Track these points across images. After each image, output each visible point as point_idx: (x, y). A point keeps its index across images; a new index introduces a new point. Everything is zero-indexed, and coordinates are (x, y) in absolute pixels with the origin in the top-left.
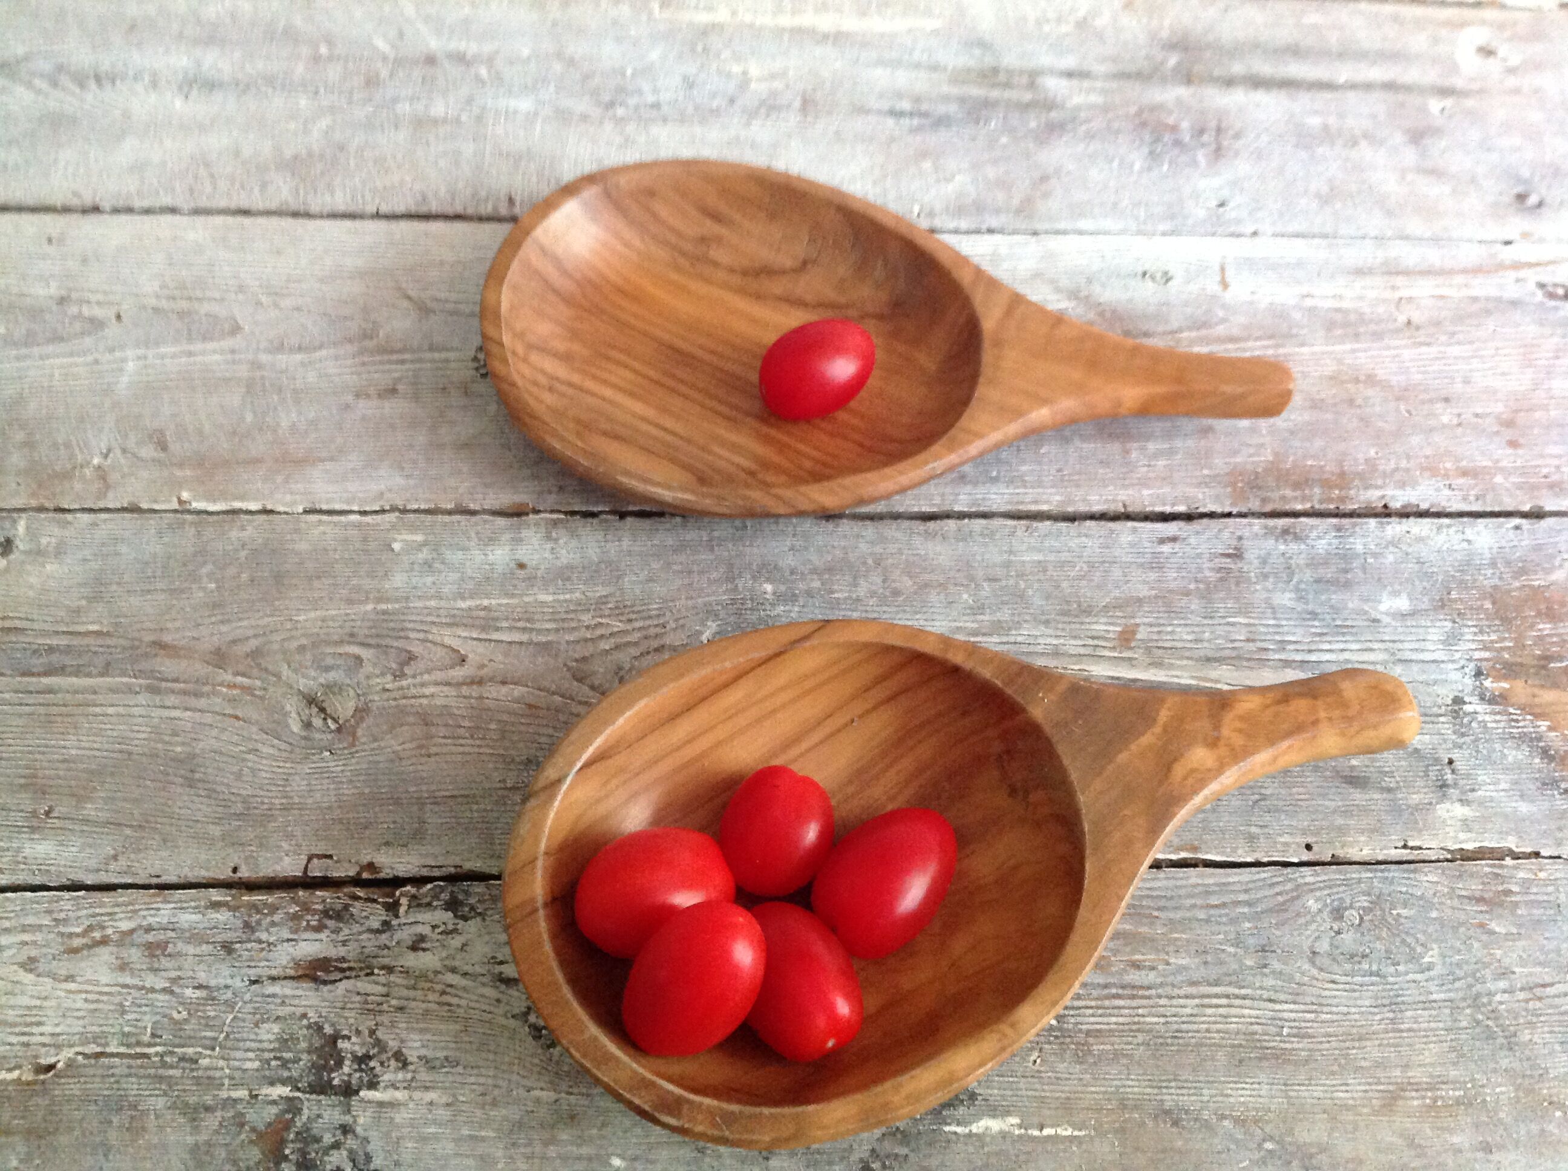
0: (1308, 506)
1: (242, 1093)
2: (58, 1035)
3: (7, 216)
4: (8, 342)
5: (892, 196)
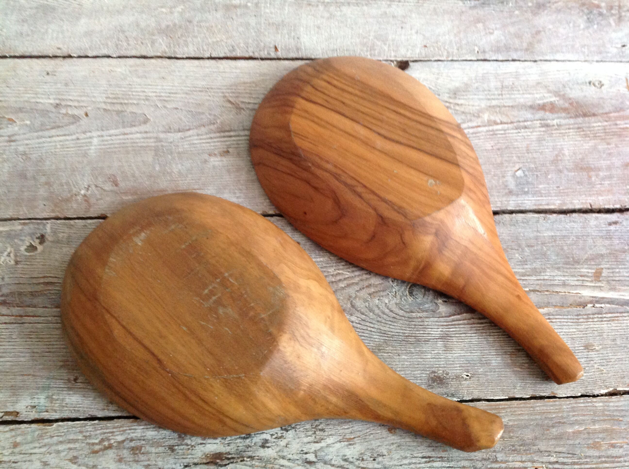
3: (25, 60)
4: (32, 129)
5: (464, 42)
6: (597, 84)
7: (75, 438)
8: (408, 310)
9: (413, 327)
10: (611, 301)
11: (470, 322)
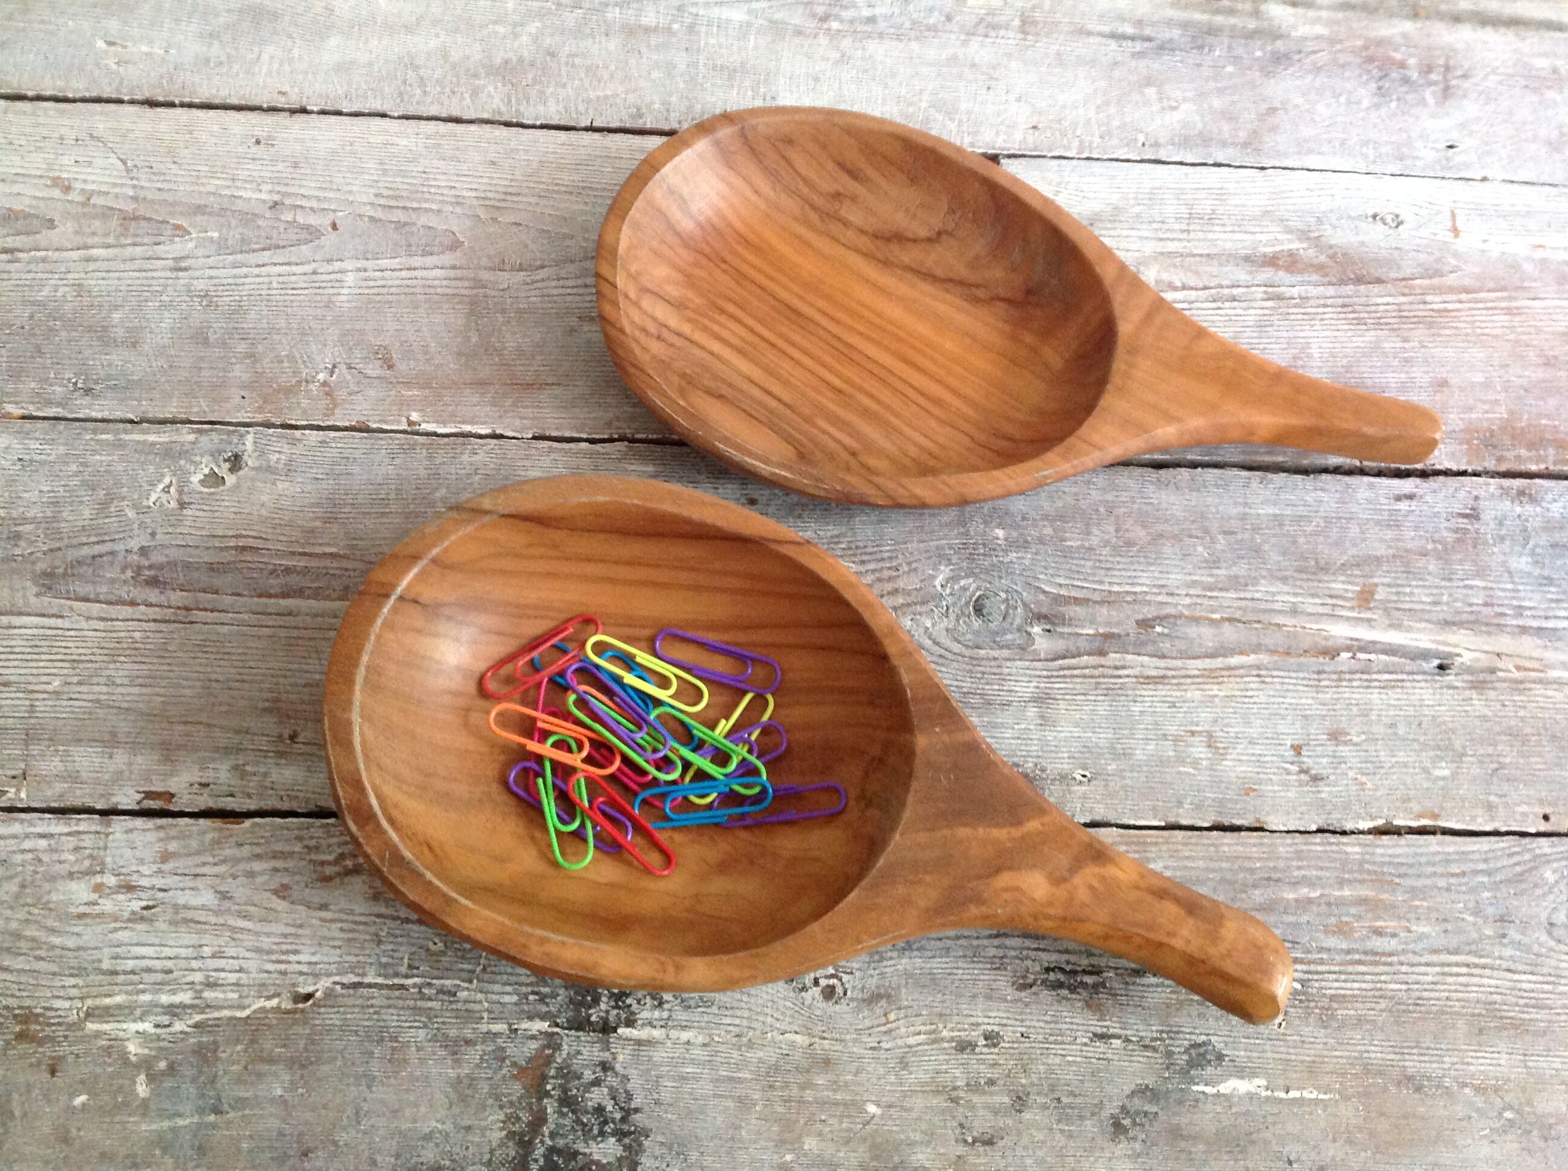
0: (1542, 466)
1: (500, 1027)
2: (316, 963)
3: (212, 113)
4: (222, 247)
5: (1116, 123)
6: (1389, 219)
7: (287, 848)
8: (971, 644)
9: (979, 675)
10: (1390, 650)
11: (1096, 672)
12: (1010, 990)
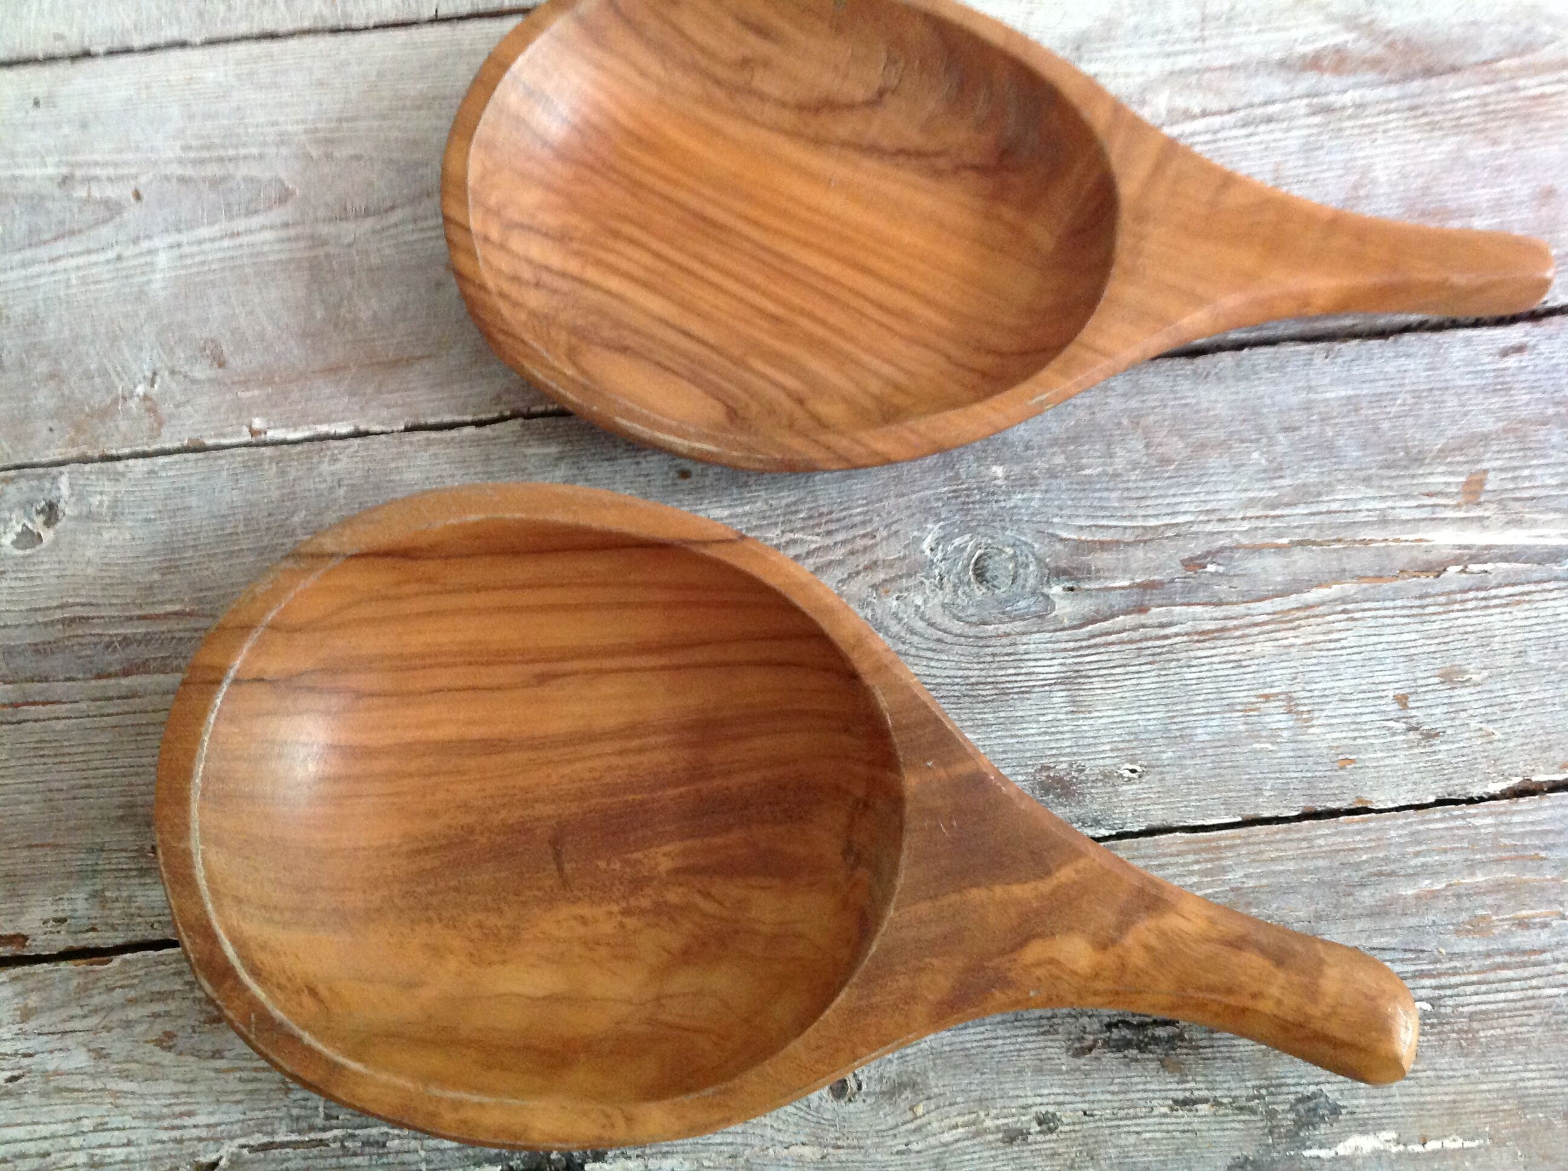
2: (215, 1125)
4: (7, 243)
7: (166, 987)
8: (974, 619)
9: (989, 659)
10: (1511, 555)
11: (1136, 635)
12: (1064, 1058)
